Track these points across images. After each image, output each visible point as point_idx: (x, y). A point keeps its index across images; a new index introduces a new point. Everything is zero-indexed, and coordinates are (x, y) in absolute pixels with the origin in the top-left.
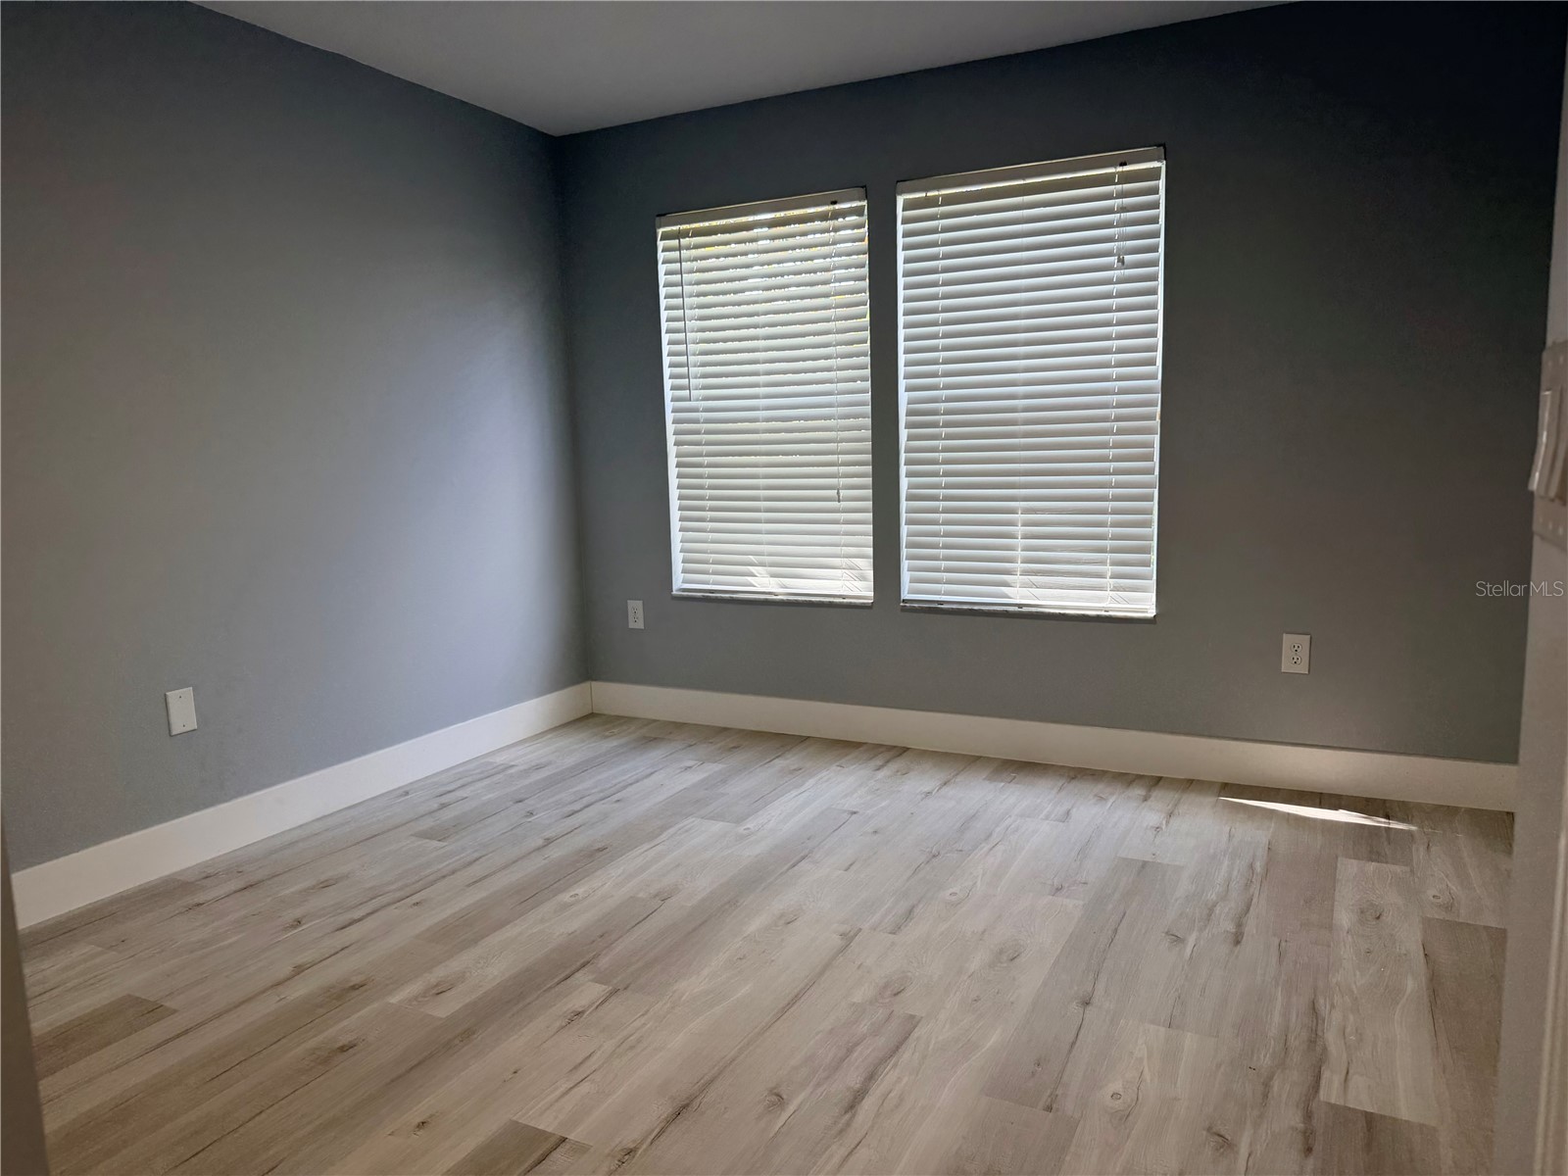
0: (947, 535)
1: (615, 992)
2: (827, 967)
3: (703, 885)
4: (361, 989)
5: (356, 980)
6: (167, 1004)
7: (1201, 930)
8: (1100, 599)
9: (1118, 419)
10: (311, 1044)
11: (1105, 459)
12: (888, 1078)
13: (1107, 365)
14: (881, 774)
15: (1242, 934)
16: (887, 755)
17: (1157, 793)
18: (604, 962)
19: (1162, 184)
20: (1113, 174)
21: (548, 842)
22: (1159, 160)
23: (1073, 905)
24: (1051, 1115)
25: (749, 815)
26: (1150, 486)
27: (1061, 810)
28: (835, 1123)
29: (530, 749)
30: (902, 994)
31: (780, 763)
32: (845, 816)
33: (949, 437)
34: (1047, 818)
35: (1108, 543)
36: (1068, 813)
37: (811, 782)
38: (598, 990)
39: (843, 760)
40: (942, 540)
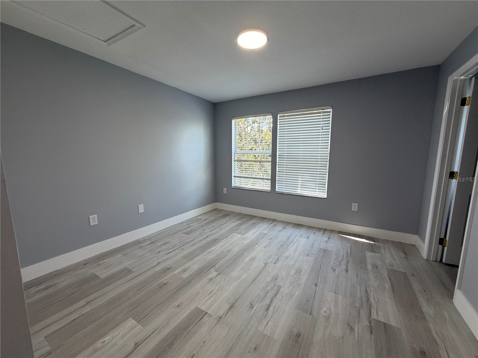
0: (285, 179)
1: (219, 274)
2: (261, 271)
3: (236, 249)
4: (170, 269)
5: (169, 267)
6: (132, 270)
7: (339, 268)
8: (316, 194)
9: (320, 159)
10: (159, 282)
11: (317, 166)
12: (275, 302)
13: (319, 148)
14: (271, 225)
15: (348, 269)
16: (272, 221)
17: (326, 233)
18: (217, 266)
19: (331, 113)
20: (321, 112)
21: (207, 236)
22: (331, 109)
23: (311, 259)
24: (311, 316)
25: (245, 233)
26: (327, 172)
27: (307, 236)
28: (264, 314)
29: (205, 215)
30: (277, 280)
31: (251, 222)
32: (264, 235)
33: (286, 161)
34: (304, 238)
35: (317, 183)
36: (308, 237)
37: (257, 226)
38: (215, 273)
39: (264, 222)
40: (284, 180)
